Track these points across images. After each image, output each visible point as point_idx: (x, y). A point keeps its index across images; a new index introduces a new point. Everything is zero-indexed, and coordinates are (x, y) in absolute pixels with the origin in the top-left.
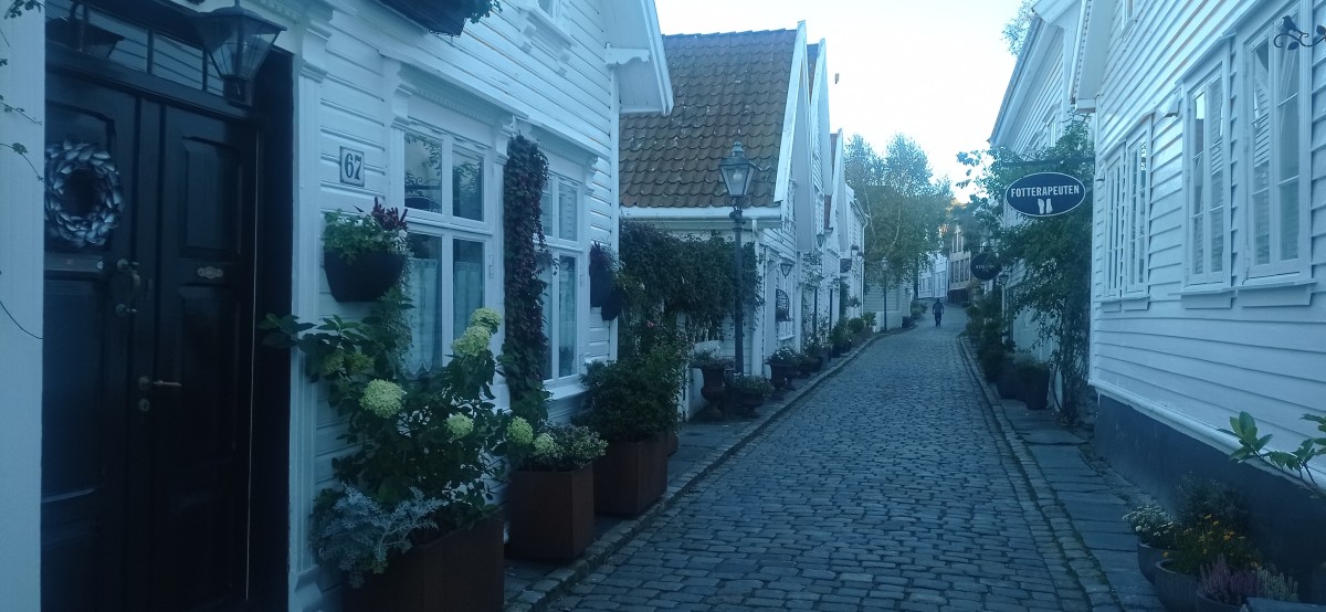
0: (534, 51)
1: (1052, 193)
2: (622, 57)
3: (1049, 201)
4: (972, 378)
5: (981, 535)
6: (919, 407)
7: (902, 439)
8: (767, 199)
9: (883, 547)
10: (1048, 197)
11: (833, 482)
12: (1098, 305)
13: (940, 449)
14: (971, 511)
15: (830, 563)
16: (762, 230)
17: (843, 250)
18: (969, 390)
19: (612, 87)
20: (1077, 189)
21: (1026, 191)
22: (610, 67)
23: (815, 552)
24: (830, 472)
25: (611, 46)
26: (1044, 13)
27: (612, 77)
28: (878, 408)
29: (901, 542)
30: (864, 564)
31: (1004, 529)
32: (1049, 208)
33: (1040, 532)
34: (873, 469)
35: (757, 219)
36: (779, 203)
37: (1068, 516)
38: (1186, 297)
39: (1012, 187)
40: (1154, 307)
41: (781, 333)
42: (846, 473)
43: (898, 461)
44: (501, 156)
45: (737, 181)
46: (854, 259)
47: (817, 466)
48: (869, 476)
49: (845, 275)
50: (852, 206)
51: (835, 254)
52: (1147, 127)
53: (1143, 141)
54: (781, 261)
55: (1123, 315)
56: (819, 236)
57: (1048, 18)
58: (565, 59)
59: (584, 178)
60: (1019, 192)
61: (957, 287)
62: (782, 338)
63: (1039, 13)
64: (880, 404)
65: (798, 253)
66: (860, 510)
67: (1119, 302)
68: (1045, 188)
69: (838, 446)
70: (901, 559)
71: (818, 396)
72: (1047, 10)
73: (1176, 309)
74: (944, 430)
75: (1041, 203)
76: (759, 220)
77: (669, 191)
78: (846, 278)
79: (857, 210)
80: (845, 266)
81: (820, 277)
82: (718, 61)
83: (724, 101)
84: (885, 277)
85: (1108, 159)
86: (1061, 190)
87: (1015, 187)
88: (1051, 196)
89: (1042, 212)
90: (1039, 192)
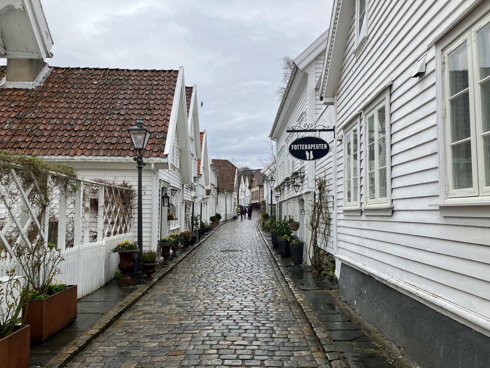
1: (313, 148)
3: (311, 152)
8: (160, 152)
10: (311, 150)
12: (341, 211)
16: (157, 170)
17: (207, 185)
20: (326, 146)
21: (299, 146)
26: (299, 64)
32: (312, 157)
35: (154, 164)
36: (167, 155)
39: (292, 144)
45: (139, 140)
46: (212, 189)
49: (208, 196)
50: (211, 166)
51: (203, 187)
52: (387, 95)
54: (171, 188)
56: (194, 177)
57: (301, 67)
60: (296, 147)
65: (183, 185)
68: (309, 145)
72: (301, 62)
75: (307, 153)
76: (155, 164)
77: (104, 147)
78: (209, 198)
79: (213, 168)
80: (208, 192)
81: (195, 197)
82: (137, 83)
83: (139, 102)
84: (226, 198)
85: (345, 127)
86: (318, 146)
87: (294, 143)
88: (313, 150)
89: (308, 158)
90: (305, 148)
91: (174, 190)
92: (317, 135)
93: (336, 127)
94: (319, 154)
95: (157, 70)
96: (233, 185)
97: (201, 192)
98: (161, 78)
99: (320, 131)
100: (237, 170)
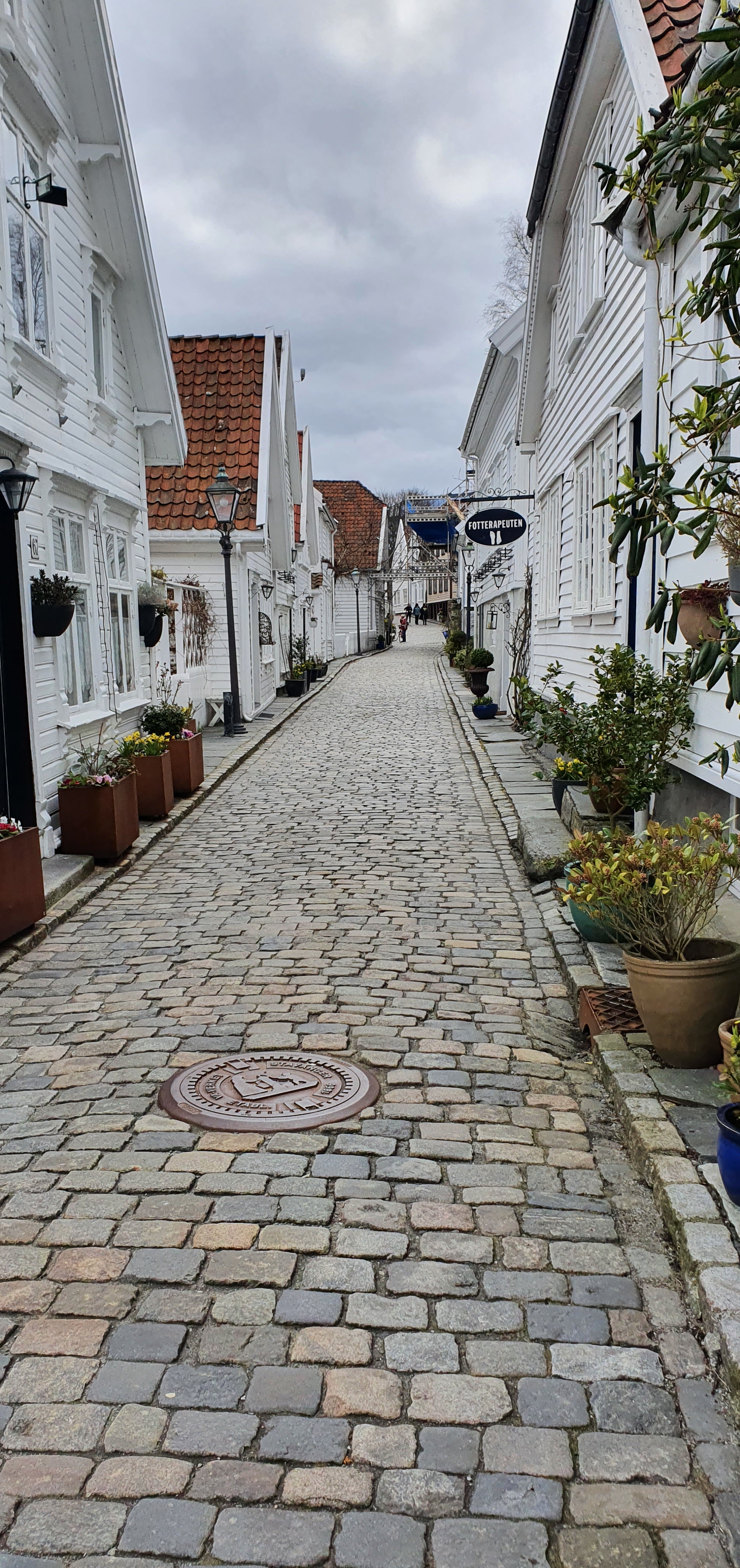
0: (99, 433)
1: (501, 526)
2: (148, 420)
3: (499, 533)
4: (447, 698)
6: (396, 722)
7: (383, 745)
8: (250, 523)
10: (498, 529)
11: (330, 775)
12: (536, 623)
13: (414, 750)
16: (244, 553)
17: (313, 563)
18: (442, 707)
19: (139, 444)
20: (520, 523)
21: (481, 524)
22: (138, 428)
24: (327, 769)
25: (138, 410)
26: (500, 344)
27: (139, 437)
28: (360, 724)
29: (386, 801)
32: (499, 540)
34: (361, 765)
35: (241, 543)
36: (262, 526)
37: (501, 781)
39: (469, 520)
40: (561, 627)
41: (264, 657)
42: (340, 769)
45: (223, 507)
46: (324, 573)
47: (316, 766)
48: (358, 770)
49: (316, 591)
50: (320, 511)
51: (306, 569)
52: (559, 484)
54: (262, 584)
55: (547, 631)
56: (292, 551)
57: (503, 349)
58: (114, 433)
59: (130, 529)
60: (475, 525)
61: (434, 599)
62: (265, 662)
63: (495, 344)
64: (362, 722)
65: (274, 572)
67: (546, 621)
68: (496, 521)
69: (331, 752)
71: (303, 717)
72: (503, 341)
74: (417, 738)
75: (492, 534)
76: (245, 543)
78: (318, 595)
79: (326, 516)
80: (317, 581)
81: (294, 597)
83: (196, 414)
84: (357, 591)
85: (542, 499)
86: (508, 524)
87: (472, 520)
88: (501, 529)
89: (493, 543)
90: (491, 526)
91: (268, 587)
92: (505, 505)
93: (536, 492)
94: (511, 535)
96: (375, 554)
97: (304, 582)
98: (233, 357)
99: (512, 498)
100: (385, 509)
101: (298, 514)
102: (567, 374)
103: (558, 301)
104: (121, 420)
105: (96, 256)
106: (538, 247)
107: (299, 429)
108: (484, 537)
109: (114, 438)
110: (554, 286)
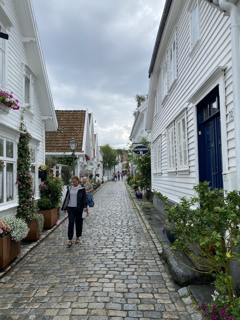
2: (46, 118)
5: (130, 226)
8: (80, 150)
9: (110, 231)
11: (97, 217)
12: (153, 174)
14: (128, 221)
15: (98, 236)
16: (79, 158)
17: (98, 162)
18: (127, 194)
19: (43, 125)
20: (147, 149)
22: (43, 120)
23: (94, 233)
24: (97, 215)
25: (43, 115)
26: (140, 111)
27: (43, 123)
29: (113, 229)
30: (105, 235)
31: (135, 225)
32: (142, 153)
33: (142, 224)
34: (107, 214)
36: (83, 151)
38: (169, 172)
40: (163, 174)
43: (112, 211)
44: (17, 143)
46: (100, 164)
50: (100, 151)
51: (96, 163)
52: (160, 137)
53: (159, 140)
54: (84, 165)
55: (157, 176)
56: (92, 159)
60: (136, 150)
65: (88, 163)
66: (104, 223)
67: (156, 174)
70: (113, 233)
73: (167, 175)
74: (122, 204)
75: (140, 152)
76: (78, 155)
77: (56, 148)
78: (99, 168)
81: (93, 169)
82: (67, 117)
83: (69, 127)
85: (153, 143)
86: (144, 149)
90: (140, 150)
93: (151, 142)
95: (76, 110)
97: (95, 166)
98: (78, 115)
101: (94, 151)
102: (162, 108)
103: (157, 93)
104: (35, 115)
105: (26, 67)
106: (151, 80)
107: (95, 134)
108: (138, 153)
109: (32, 120)
110: (156, 89)
